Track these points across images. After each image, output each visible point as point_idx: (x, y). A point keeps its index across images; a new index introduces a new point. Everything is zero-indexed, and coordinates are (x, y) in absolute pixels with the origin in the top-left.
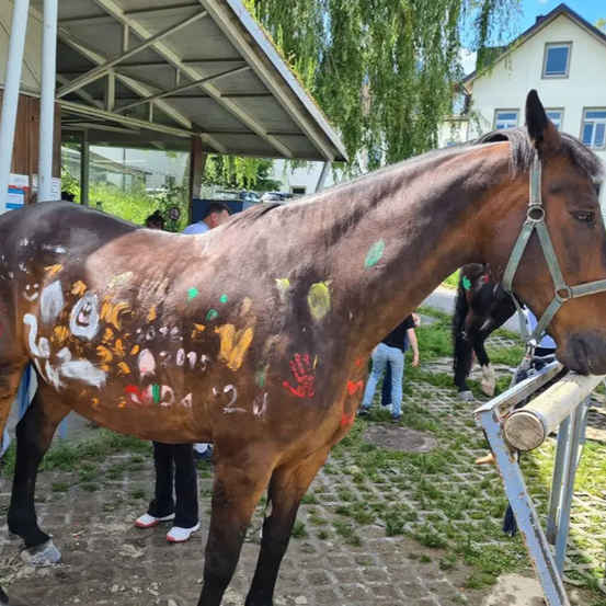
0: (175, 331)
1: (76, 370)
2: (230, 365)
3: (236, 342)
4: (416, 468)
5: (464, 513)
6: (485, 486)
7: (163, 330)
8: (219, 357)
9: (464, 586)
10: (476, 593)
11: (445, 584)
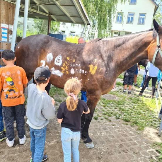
0: (80, 65)
1: (55, 72)
2: (92, 74)
3: (93, 69)
4: (116, 104)
5: (132, 114)
6: (134, 108)
7: (77, 64)
8: (89, 72)
9: (137, 130)
10: (141, 131)
11: (133, 129)
